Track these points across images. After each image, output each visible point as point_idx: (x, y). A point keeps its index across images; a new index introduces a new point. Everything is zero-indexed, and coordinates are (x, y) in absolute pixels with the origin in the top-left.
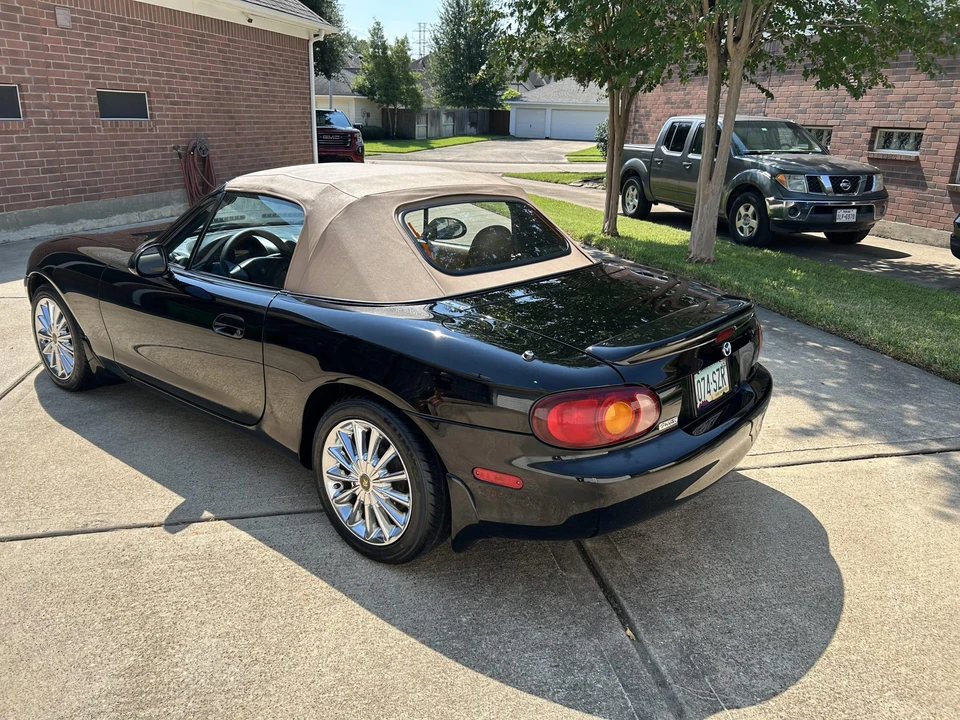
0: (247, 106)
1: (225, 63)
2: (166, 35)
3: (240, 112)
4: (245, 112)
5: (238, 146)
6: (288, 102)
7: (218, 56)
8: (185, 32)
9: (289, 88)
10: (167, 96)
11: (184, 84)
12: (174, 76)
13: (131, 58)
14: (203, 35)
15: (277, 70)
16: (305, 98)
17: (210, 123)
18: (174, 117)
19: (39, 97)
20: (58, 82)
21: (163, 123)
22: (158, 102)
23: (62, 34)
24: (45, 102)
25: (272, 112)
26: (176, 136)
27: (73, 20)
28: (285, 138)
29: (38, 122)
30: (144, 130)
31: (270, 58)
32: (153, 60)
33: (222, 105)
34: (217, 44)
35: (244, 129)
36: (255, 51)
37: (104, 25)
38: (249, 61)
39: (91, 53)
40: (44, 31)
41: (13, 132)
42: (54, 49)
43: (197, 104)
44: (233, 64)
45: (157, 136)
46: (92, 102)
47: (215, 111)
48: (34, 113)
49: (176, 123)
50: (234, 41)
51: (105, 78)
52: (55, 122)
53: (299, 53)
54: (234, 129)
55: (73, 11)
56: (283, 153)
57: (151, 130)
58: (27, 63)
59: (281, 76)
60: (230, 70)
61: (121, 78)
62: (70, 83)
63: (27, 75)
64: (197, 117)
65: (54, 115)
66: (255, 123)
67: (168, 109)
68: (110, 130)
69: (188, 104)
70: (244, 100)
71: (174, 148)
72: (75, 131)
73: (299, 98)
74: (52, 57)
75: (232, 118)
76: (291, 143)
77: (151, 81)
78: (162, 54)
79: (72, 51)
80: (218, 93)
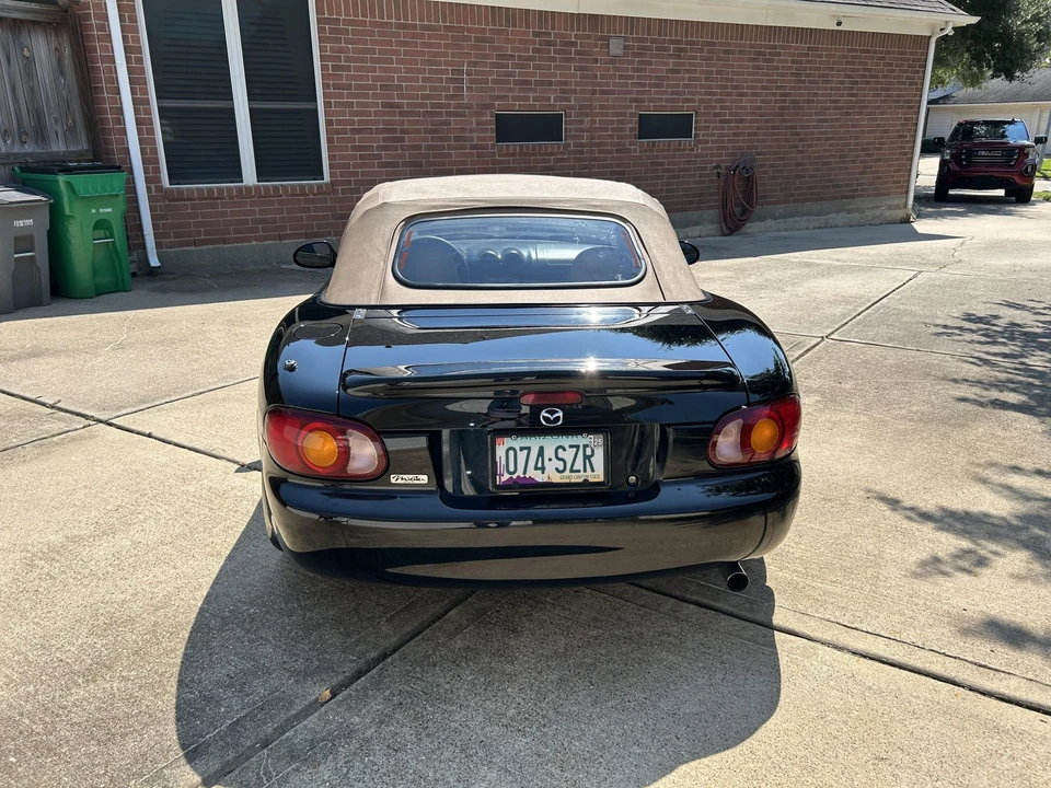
0: (819, 121)
1: (798, 75)
2: (727, 52)
3: (809, 127)
4: (815, 127)
5: (798, 165)
6: (883, 113)
7: (791, 68)
8: (751, 46)
9: (888, 96)
10: (716, 115)
11: (741, 101)
12: (729, 94)
13: (683, 79)
14: (775, 47)
15: (872, 76)
16: (912, 107)
17: (763, 141)
18: (721, 135)
19: (581, 122)
20: (601, 107)
21: (707, 142)
22: (705, 121)
23: (612, 62)
24: (586, 125)
25: (853, 126)
26: (721, 155)
27: (626, 47)
28: (869, 155)
29: (576, 145)
30: (684, 150)
31: (863, 63)
32: (706, 79)
33: (784, 121)
34: (790, 55)
35: (810, 146)
36: (844, 57)
37: (658, 49)
38: (833, 69)
39: (639, 77)
40: (596, 61)
41: (551, 154)
42: (602, 77)
43: (752, 121)
44: (808, 75)
45: (697, 156)
46: (633, 124)
47: (774, 128)
48: (573, 137)
49: (723, 142)
50: (817, 49)
51: (650, 100)
52: (592, 145)
53: (912, 53)
54: (795, 146)
55: (626, 39)
56: (863, 173)
57: (692, 150)
58: (575, 92)
59: (878, 83)
60: (803, 82)
61: (667, 100)
62: (614, 107)
63: (573, 103)
64: (749, 134)
65: (593, 138)
66: (828, 139)
67: (714, 128)
68: (646, 151)
69: (741, 121)
70: (816, 114)
71: (715, 168)
72: (610, 152)
73: (902, 107)
74: (599, 85)
75: (796, 134)
76: (879, 160)
77: (701, 101)
78: (719, 72)
79: (621, 77)
80: (781, 108)
